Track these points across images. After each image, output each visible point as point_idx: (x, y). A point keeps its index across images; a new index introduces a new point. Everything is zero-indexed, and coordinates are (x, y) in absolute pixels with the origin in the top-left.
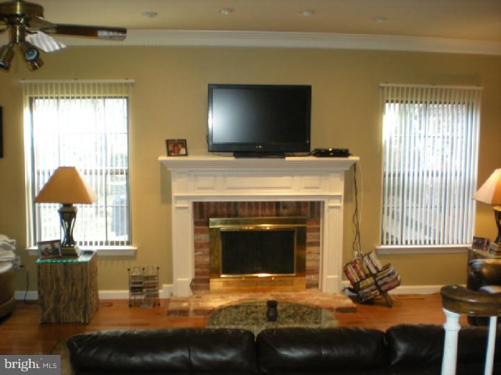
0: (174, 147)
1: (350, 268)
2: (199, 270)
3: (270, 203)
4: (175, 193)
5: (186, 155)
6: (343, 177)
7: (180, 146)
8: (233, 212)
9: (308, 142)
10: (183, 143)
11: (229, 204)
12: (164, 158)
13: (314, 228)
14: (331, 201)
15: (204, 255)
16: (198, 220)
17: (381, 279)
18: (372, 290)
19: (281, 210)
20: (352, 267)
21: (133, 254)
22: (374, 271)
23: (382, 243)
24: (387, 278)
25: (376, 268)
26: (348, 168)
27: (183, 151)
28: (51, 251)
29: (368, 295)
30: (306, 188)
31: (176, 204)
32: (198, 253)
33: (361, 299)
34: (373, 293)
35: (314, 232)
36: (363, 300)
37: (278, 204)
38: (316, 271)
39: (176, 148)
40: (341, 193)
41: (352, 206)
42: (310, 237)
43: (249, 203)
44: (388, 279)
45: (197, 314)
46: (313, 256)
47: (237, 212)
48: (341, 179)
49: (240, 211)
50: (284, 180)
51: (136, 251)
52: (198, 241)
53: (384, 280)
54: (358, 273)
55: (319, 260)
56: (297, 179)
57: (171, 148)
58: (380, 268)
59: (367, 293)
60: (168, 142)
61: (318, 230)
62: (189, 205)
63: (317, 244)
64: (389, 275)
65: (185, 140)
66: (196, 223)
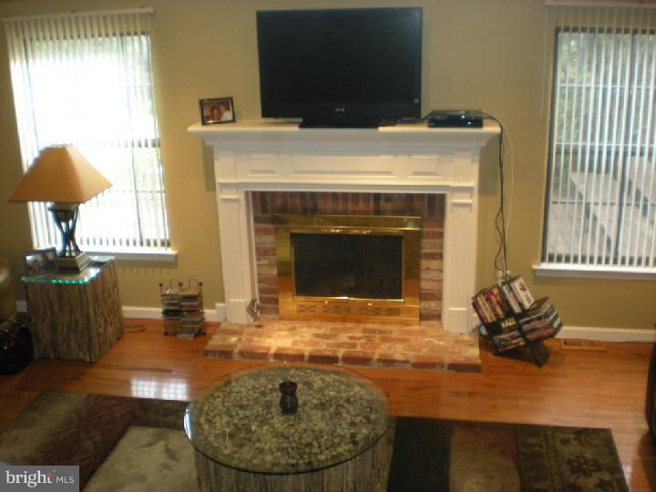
0: (212, 110)
1: (481, 301)
2: (264, 286)
3: (366, 196)
4: (219, 180)
5: (234, 121)
6: (477, 158)
7: (222, 108)
8: (310, 205)
9: (416, 101)
10: (226, 103)
11: (303, 195)
12: (197, 128)
13: (434, 232)
14: (456, 194)
15: (269, 265)
16: (260, 215)
17: (528, 322)
18: (513, 338)
19: (382, 203)
20: (484, 298)
21: (172, 260)
22: (517, 309)
23: (543, 260)
24: (537, 322)
25: (521, 305)
26: (484, 144)
27: (227, 116)
28: (41, 265)
29: (507, 343)
30: (416, 173)
31: (222, 195)
32: (261, 262)
33: (497, 348)
34: (515, 341)
35: (433, 238)
36: (500, 350)
37: (377, 197)
38: (437, 296)
39: (215, 111)
40: (473, 182)
41: (494, 202)
42: (427, 246)
43: (334, 195)
44: (537, 324)
45: (244, 357)
46: (433, 274)
47: (315, 204)
48: (472, 161)
49: (320, 204)
50: (383, 161)
51: (176, 257)
52: (262, 246)
53: (532, 324)
54: (494, 310)
55: (441, 281)
56: (402, 159)
57: (207, 112)
58: (527, 305)
59: (504, 340)
60: (202, 103)
61: (441, 235)
62: (241, 196)
63: (440, 256)
64: (539, 318)
65: (231, 99)
66: (257, 220)
